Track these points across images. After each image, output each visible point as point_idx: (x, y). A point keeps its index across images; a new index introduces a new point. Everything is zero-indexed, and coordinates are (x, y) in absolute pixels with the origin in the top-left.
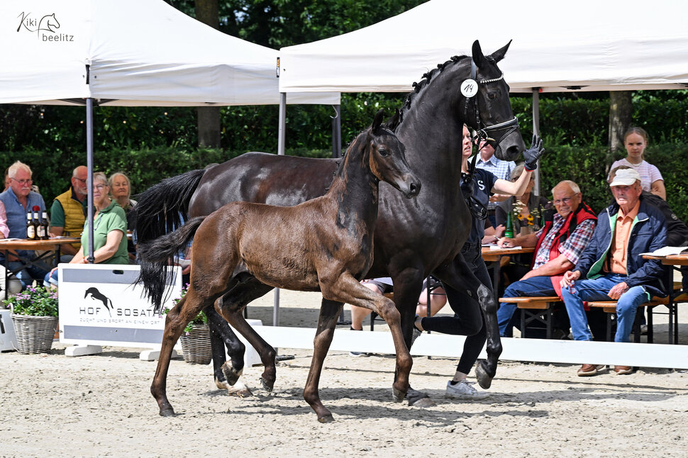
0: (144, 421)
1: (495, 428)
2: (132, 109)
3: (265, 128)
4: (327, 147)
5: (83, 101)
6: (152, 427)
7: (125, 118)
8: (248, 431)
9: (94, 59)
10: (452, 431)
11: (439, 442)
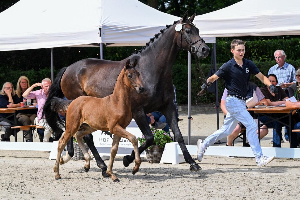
0: (131, 190)
1: (293, 190)
2: (120, 48)
3: (181, 55)
4: (209, 63)
5: (98, 44)
6: (134, 193)
7: (117, 52)
8: (179, 194)
9: (103, 25)
10: (273, 192)
11: (267, 197)
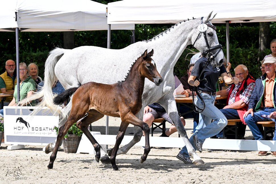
0: (49, 179)
1: (214, 181)
5: (14, 29)
7: (29, 38)
9: (19, 9)
10: (194, 182)
